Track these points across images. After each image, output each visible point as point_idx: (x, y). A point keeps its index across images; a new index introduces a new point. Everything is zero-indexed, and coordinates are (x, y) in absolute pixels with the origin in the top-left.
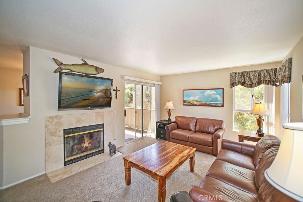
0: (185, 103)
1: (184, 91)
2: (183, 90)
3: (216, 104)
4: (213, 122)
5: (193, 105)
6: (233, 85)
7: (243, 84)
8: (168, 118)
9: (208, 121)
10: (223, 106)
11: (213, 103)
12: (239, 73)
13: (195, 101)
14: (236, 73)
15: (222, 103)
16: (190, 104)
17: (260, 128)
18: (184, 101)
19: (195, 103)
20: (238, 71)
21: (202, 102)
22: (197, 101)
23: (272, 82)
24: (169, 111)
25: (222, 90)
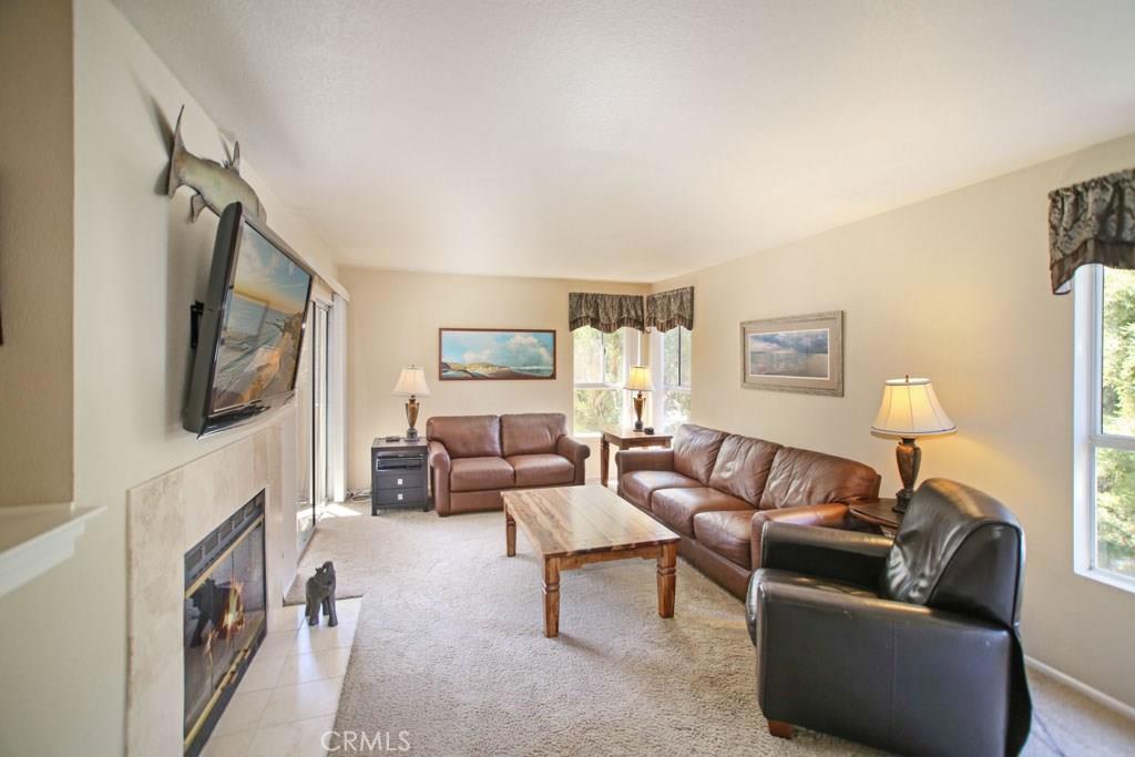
0: (445, 372)
1: (443, 332)
2: (441, 330)
3: (538, 371)
4: (545, 419)
5: (475, 377)
6: (574, 323)
7: (595, 323)
8: (408, 427)
9: (533, 421)
10: (553, 377)
11: (530, 371)
12: (587, 295)
13: (480, 364)
14: (581, 296)
15: (551, 368)
16: (465, 375)
17: (639, 419)
18: (443, 366)
19: (481, 371)
20: (585, 291)
21: (500, 367)
22: (488, 366)
23: (639, 324)
24: (412, 401)
25: (551, 335)
